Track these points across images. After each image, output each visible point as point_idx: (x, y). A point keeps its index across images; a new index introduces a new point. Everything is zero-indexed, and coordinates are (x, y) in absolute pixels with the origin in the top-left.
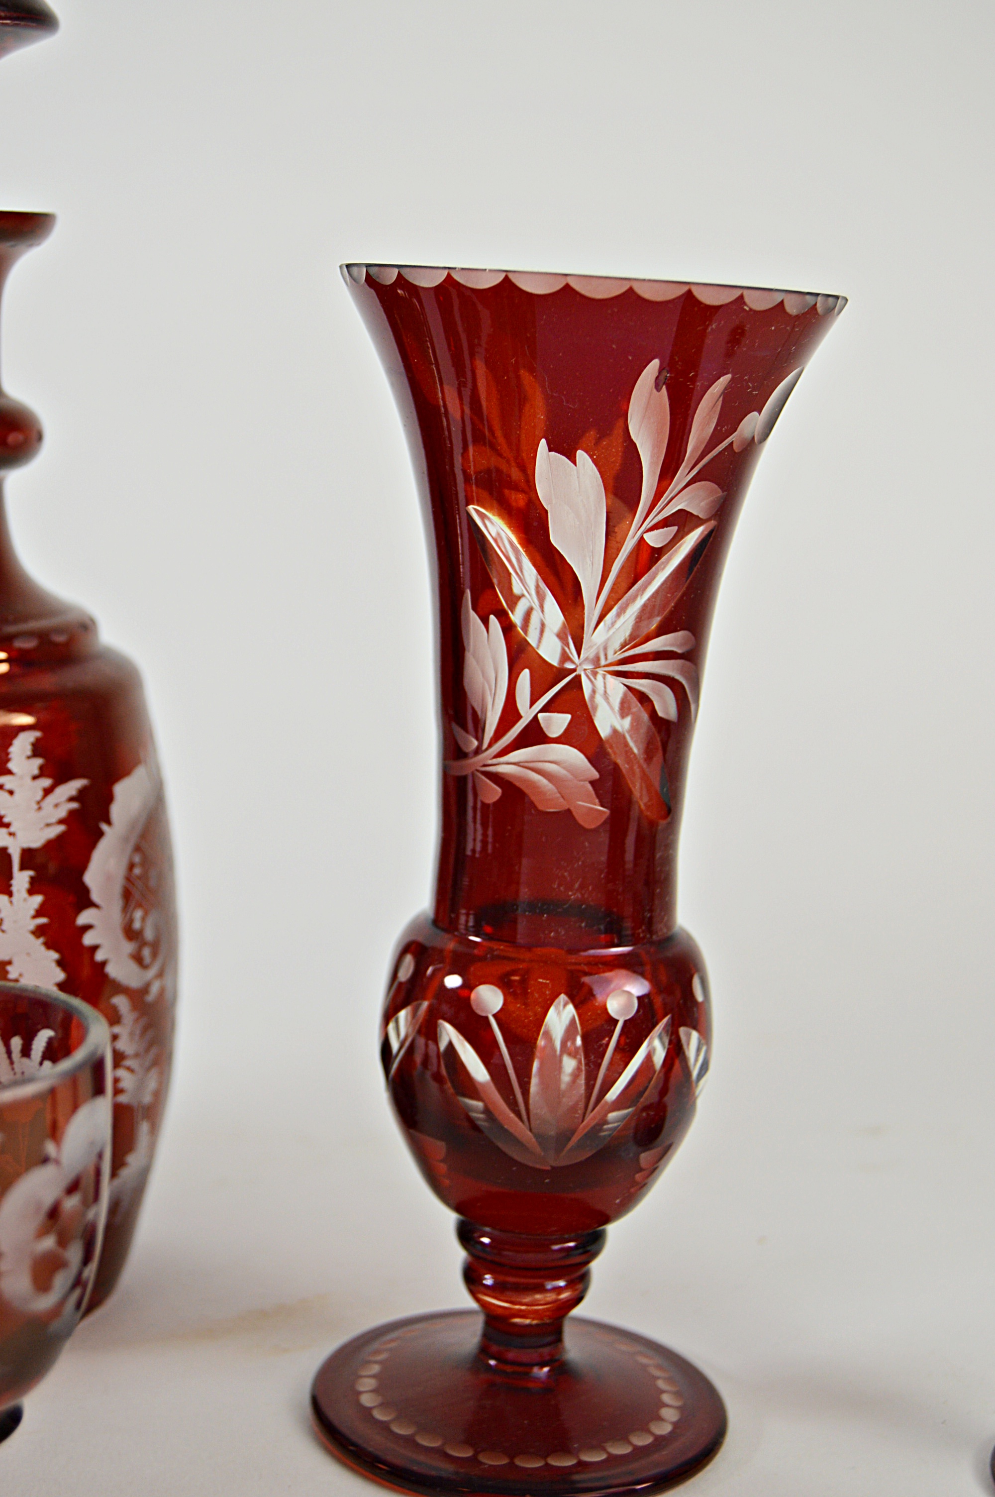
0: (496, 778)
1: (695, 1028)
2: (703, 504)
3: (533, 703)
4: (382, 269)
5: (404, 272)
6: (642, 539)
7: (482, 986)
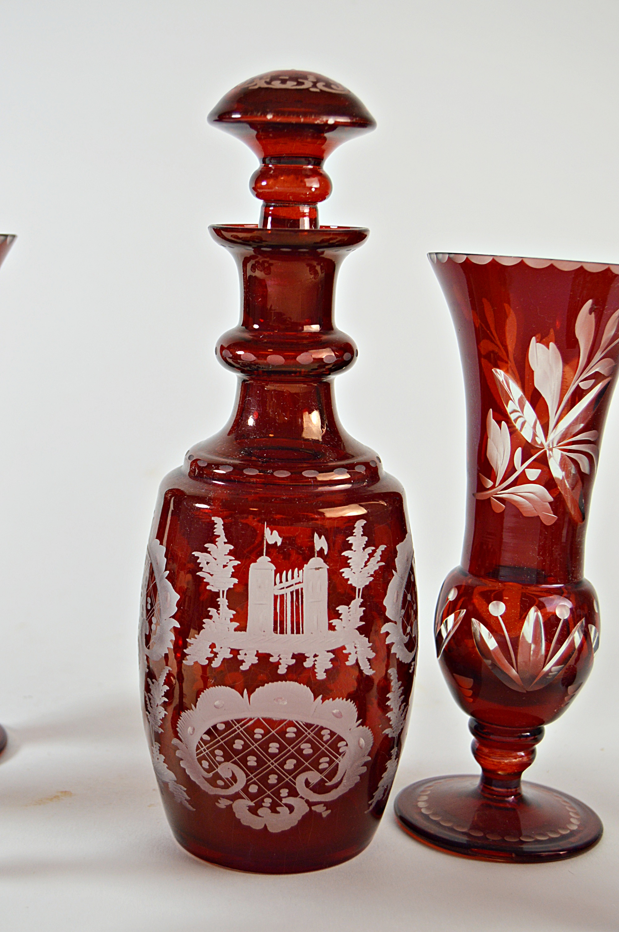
0: (502, 500)
1: (595, 625)
2: (606, 369)
3: (523, 463)
4: (457, 255)
5: (469, 257)
6: (578, 386)
7: (494, 602)
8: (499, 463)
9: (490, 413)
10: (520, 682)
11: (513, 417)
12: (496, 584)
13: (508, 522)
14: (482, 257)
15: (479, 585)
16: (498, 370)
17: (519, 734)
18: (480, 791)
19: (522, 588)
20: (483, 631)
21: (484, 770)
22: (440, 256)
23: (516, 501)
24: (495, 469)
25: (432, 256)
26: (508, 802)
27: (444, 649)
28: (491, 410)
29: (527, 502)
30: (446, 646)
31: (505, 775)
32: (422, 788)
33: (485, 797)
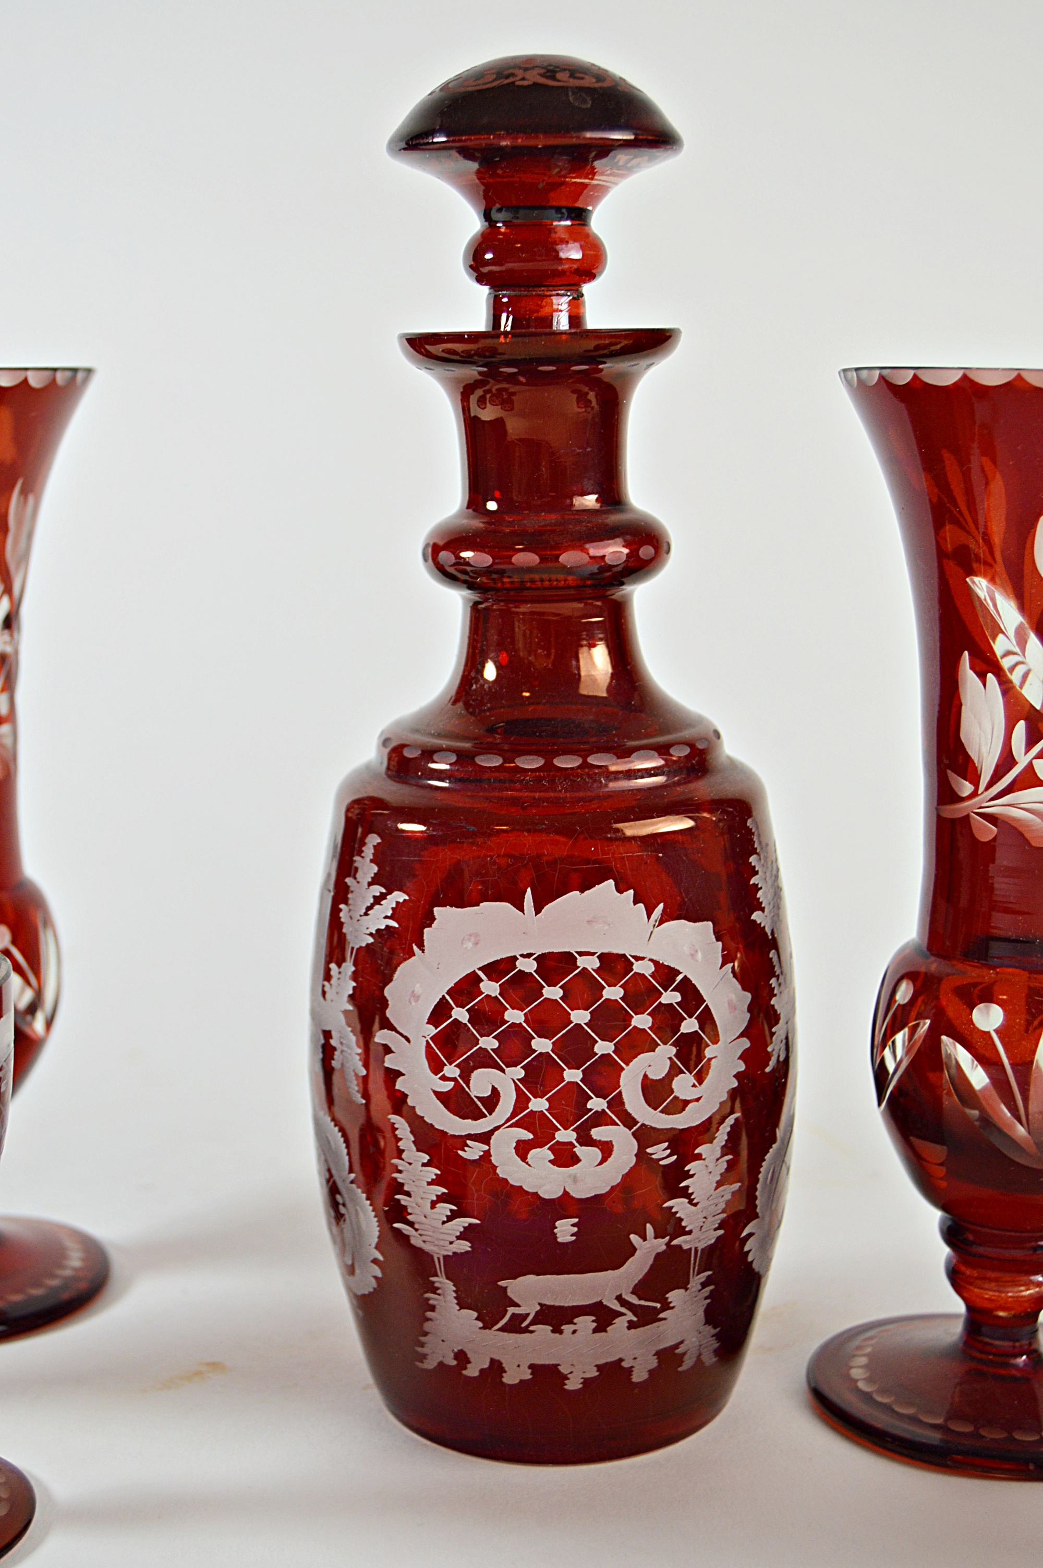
0: (992, 818)
3: (1027, 751)
4: (895, 371)
5: (919, 373)
7: (981, 1005)
8: (984, 750)
9: (965, 660)
10: (1033, 1149)
11: (1006, 663)
12: (985, 971)
13: (1005, 858)
14: (939, 371)
15: (953, 975)
16: (976, 579)
17: (1033, 1244)
18: (961, 1345)
19: (1029, 978)
20: (963, 1056)
21: (969, 1308)
22: (864, 374)
23: (1014, 819)
24: (976, 761)
25: (849, 374)
26: (1016, 1367)
27: (892, 1092)
28: (966, 653)
29: (1038, 820)
30: (895, 1088)
31: (1010, 1318)
32: (857, 1342)
33: (973, 1358)
